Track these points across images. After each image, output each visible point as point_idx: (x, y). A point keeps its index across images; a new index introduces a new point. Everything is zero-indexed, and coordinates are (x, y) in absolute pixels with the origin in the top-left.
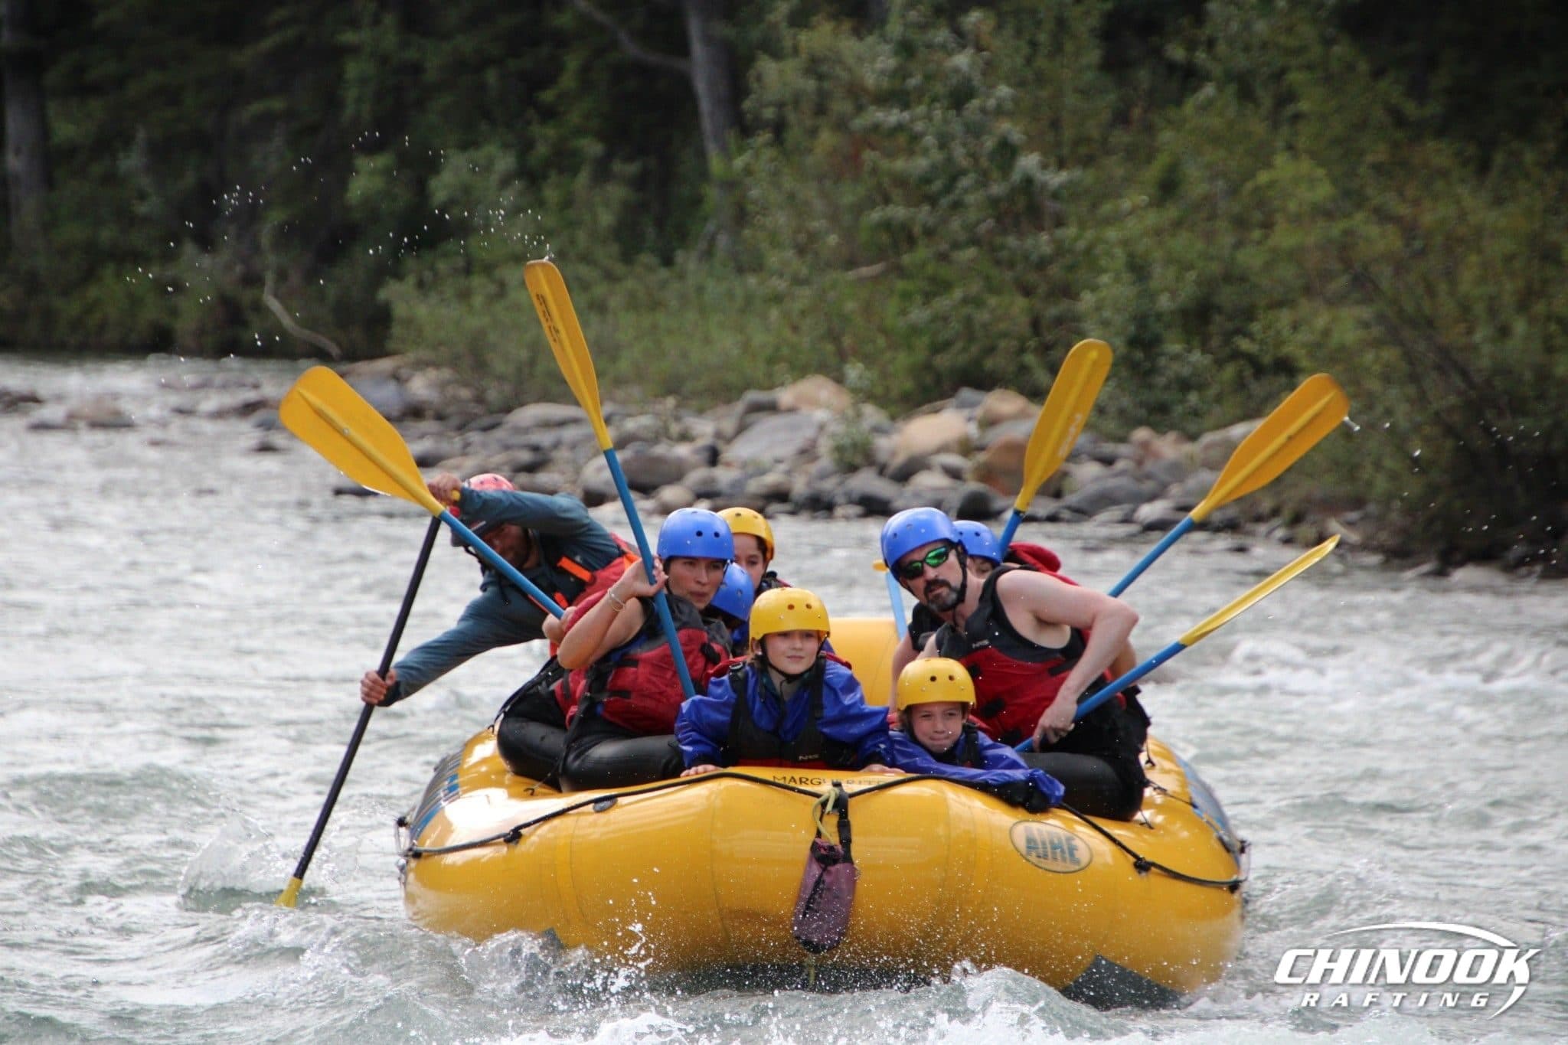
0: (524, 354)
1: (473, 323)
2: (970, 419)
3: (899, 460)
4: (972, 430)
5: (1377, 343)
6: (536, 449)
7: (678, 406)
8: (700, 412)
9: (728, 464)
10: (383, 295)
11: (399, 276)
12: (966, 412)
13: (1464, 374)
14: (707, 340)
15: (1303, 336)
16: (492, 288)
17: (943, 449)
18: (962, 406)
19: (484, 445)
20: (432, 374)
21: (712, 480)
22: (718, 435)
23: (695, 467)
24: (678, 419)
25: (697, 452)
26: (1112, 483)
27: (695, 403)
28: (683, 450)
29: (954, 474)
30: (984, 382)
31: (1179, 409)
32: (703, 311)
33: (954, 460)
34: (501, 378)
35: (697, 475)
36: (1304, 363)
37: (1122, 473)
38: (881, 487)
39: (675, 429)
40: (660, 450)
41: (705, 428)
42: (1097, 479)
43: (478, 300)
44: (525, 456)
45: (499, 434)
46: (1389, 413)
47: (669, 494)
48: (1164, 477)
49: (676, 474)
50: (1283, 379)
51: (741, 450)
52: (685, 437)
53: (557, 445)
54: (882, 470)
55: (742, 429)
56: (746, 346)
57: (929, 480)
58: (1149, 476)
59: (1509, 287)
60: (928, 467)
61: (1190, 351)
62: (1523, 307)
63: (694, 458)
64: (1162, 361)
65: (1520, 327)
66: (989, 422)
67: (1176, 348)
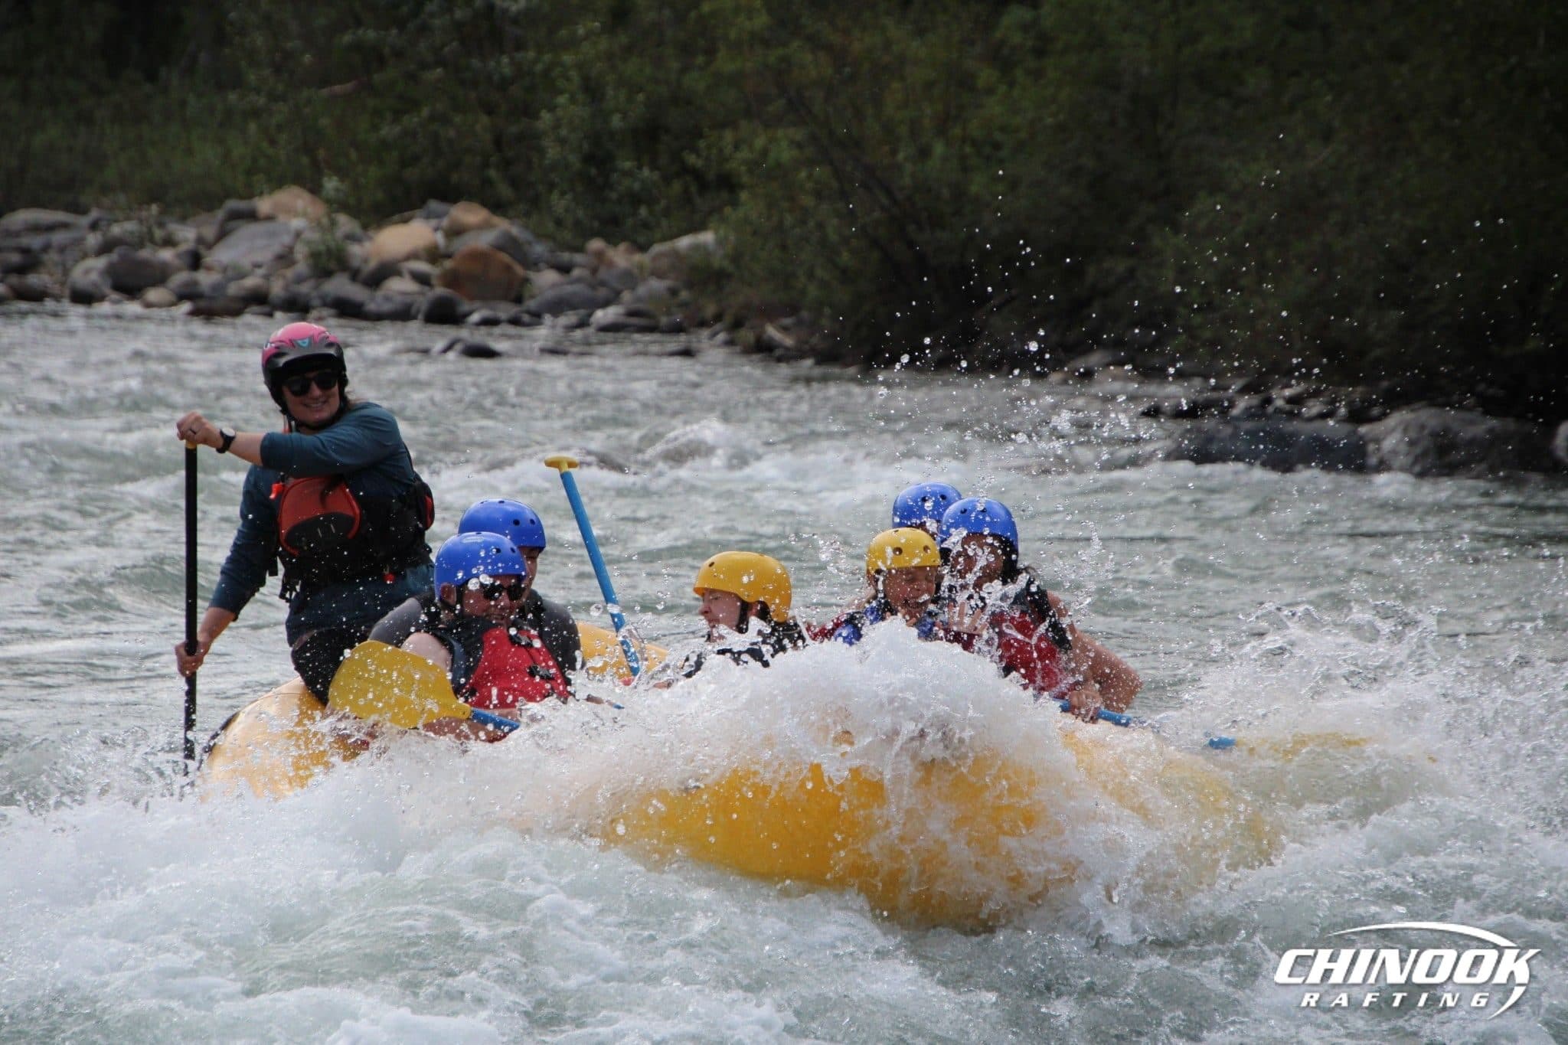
0: (15, 162)
2: (436, 229)
3: (373, 264)
4: (439, 238)
5: (811, 163)
6: (26, 251)
7: (162, 213)
8: (183, 219)
9: (209, 269)
12: (434, 222)
13: (889, 192)
14: (189, 151)
15: (744, 155)
17: (413, 256)
18: (428, 217)
21: (195, 283)
22: (200, 240)
23: (179, 270)
24: (161, 225)
25: (179, 256)
26: (568, 290)
27: (178, 211)
28: (166, 255)
29: (422, 279)
30: (451, 195)
31: (630, 222)
32: (185, 124)
33: (422, 266)
35: (180, 278)
36: (745, 179)
37: (579, 280)
38: (354, 292)
39: (158, 234)
40: (145, 253)
41: (187, 234)
42: (554, 286)
44: (16, 259)
46: (821, 227)
47: (153, 294)
48: (617, 285)
49: (159, 276)
50: (725, 195)
51: (222, 255)
52: (169, 242)
53: (46, 249)
54: (355, 275)
55: (222, 235)
56: (226, 158)
57: (400, 286)
58: (603, 284)
59: (928, 111)
60: (398, 273)
61: (640, 167)
62: (942, 130)
63: (177, 262)
64: (615, 176)
65: (939, 149)
66: (455, 232)
67: (628, 165)
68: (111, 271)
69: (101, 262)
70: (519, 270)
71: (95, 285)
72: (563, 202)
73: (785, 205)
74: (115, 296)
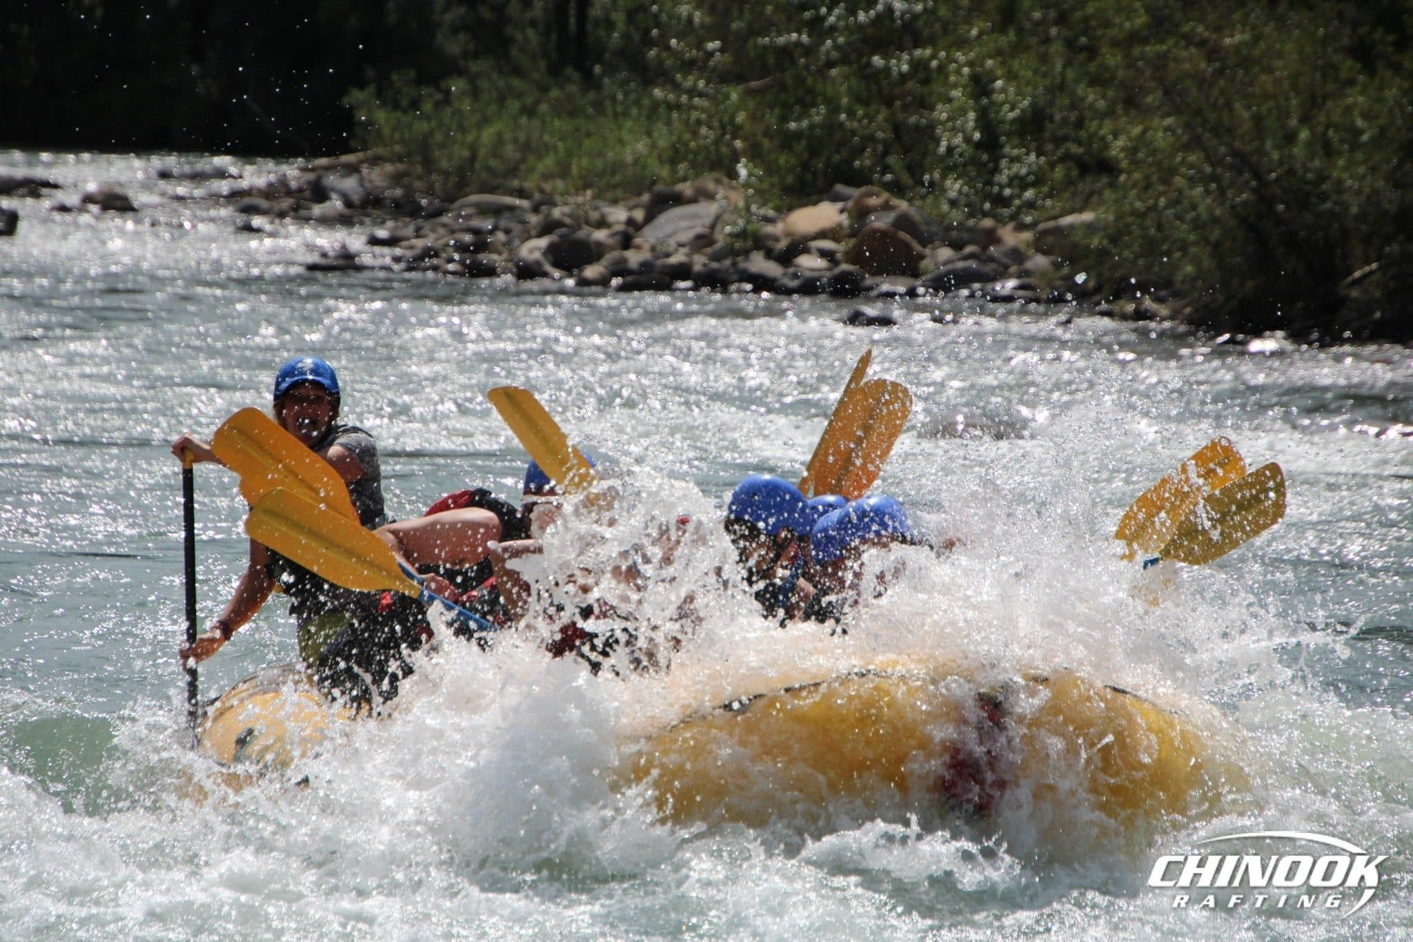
0: (466, 153)
1: (424, 126)
2: (842, 211)
3: (782, 245)
4: (844, 219)
5: (1187, 148)
6: (476, 232)
7: (596, 197)
8: (615, 202)
9: (638, 247)
10: (346, 102)
11: (362, 87)
12: (840, 205)
13: (1256, 173)
14: (621, 142)
15: (1120, 143)
16: (439, 96)
17: (822, 235)
18: (835, 199)
19: (433, 230)
20: (389, 168)
21: (624, 261)
22: (630, 222)
23: (613, 248)
24: (596, 208)
25: (611, 236)
26: (961, 265)
27: (609, 195)
28: (601, 235)
29: (829, 256)
30: (857, 179)
31: (1017, 202)
32: (616, 116)
33: (828, 244)
34: (446, 174)
35: (613, 256)
36: (1124, 164)
37: (971, 256)
38: (771, 269)
39: (594, 216)
40: (582, 233)
41: (618, 215)
42: (945, 263)
43: (427, 107)
44: (468, 238)
45: (447, 218)
46: (1194, 207)
47: (591, 272)
48: (1006, 260)
49: (592, 253)
50: (1105, 180)
51: (648, 237)
52: (602, 223)
53: (495, 229)
54: (769, 255)
55: (650, 218)
56: (653, 146)
57: (810, 263)
58: (992, 259)
59: (1294, 102)
60: (807, 251)
61: (1027, 154)
62: (1305, 119)
63: (611, 241)
64: (1004, 163)
65: (1304, 135)
66: (861, 213)
67: (1015, 152)
68: (551, 251)
69: (543, 242)
70: (917, 247)
71: (538, 263)
72: (957, 186)
73: (1161, 188)
74: (557, 274)
